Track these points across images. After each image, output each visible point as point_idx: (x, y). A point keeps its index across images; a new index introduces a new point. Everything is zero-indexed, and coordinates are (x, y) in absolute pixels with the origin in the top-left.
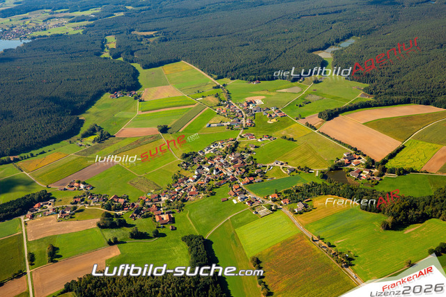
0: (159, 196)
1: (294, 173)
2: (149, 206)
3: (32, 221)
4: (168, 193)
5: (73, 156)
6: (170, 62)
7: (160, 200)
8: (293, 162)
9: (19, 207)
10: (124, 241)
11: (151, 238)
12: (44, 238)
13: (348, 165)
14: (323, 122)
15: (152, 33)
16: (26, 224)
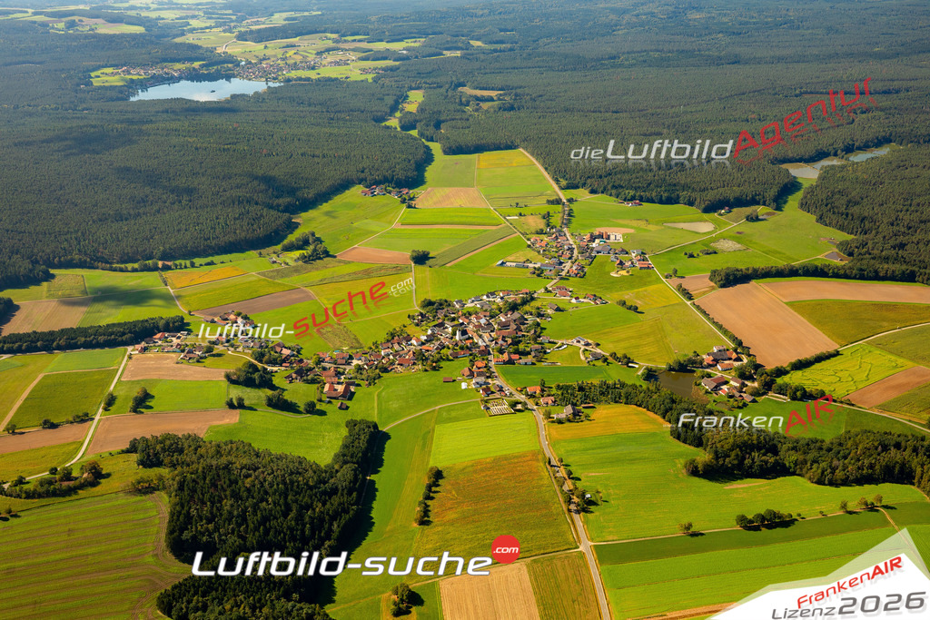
0: (351, 358)
1: (599, 363)
2: (324, 369)
3: (141, 355)
4: (368, 356)
5: (253, 276)
6: (498, 148)
7: (349, 364)
8: (611, 346)
9: (130, 332)
10: (255, 407)
11: (300, 412)
12: (142, 380)
13: (709, 366)
14: (713, 288)
15: (493, 94)
16: (130, 357)
